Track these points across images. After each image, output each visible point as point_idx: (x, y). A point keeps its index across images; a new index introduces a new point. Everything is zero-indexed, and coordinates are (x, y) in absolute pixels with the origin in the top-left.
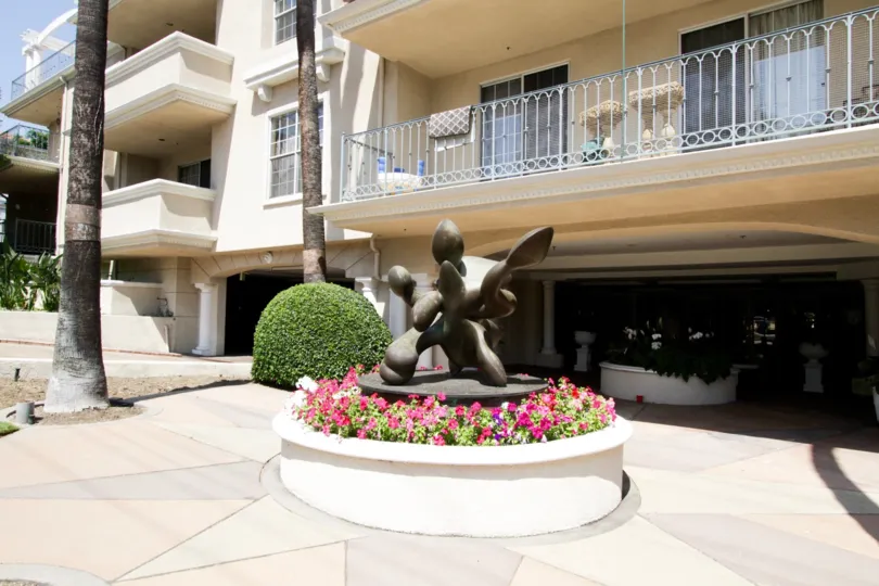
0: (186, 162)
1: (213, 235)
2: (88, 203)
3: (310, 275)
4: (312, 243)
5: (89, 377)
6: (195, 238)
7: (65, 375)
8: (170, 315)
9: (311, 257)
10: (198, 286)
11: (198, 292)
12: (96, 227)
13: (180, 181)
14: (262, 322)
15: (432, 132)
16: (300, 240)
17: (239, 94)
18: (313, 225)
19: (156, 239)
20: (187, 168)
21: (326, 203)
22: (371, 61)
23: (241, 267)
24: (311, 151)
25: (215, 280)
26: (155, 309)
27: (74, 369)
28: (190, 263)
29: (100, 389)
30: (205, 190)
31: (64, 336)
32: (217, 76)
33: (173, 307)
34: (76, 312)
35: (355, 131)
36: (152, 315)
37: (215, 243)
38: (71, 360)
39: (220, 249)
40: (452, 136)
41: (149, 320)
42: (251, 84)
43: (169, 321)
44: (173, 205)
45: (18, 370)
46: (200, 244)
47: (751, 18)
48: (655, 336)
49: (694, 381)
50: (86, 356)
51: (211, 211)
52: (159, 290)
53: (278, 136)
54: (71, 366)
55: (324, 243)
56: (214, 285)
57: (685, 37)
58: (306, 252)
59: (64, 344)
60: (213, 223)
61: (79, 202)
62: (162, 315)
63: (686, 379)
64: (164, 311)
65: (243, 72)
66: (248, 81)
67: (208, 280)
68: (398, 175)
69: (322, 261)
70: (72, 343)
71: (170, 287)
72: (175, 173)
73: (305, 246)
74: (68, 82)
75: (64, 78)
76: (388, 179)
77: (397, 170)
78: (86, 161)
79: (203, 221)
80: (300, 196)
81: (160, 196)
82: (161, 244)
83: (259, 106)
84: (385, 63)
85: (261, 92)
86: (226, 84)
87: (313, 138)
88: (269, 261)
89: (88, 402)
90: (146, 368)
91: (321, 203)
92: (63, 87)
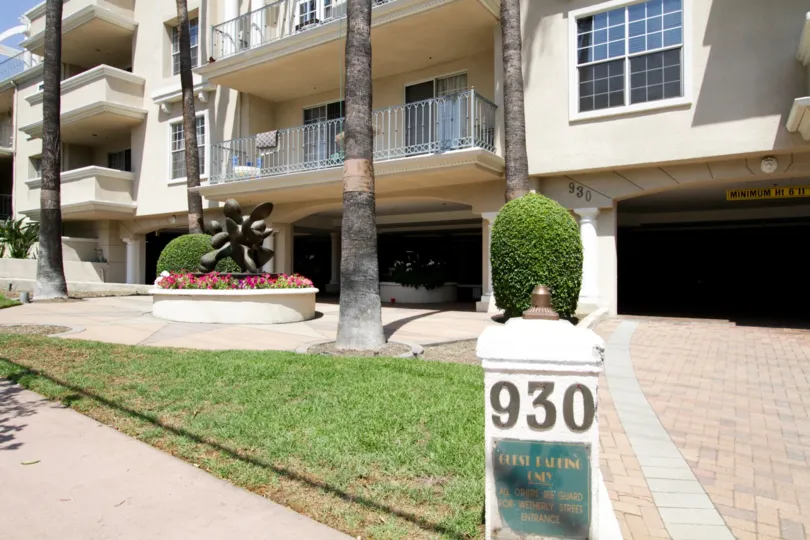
0: (114, 151)
1: (134, 204)
2: (53, 189)
3: (193, 229)
4: (194, 210)
5: (57, 282)
6: (119, 206)
7: (44, 280)
8: (105, 261)
9: (193, 218)
10: (125, 240)
11: (125, 244)
12: (58, 201)
13: (110, 167)
14: (161, 257)
15: (257, 144)
16: (187, 209)
17: (149, 106)
18: (195, 199)
19: (92, 207)
20: (115, 155)
21: (203, 184)
22: (233, 94)
23: (155, 226)
24: (192, 152)
25: (137, 236)
26: (94, 257)
27: (48, 276)
28: (119, 223)
29: (63, 289)
30: (127, 173)
31: (43, 260)
32: (133, 93)
33: (106, 254)
34: (49, 248)
35: (225, 139)
36: (92, 261)
37: (135, 210)
38: (47, 273)
39: (139, 213)
40: (268, 148)
41: (89, 265)
42: (157, 101)
43: (105, 264)
44: (105, 184)
45: (11, 285)
46: (127, 211)
47: (437, 80)
48: (408, 264)
49: (422, 289)
50: (55, 271)
51: (132, 188)
52: (96, 244)
53: (177, 137)
54: (47, 276)
55: (202, 210)
56: (136, 239)
57: (408, 89)
58: (190, 216)
59: (43, 264)
60: (134, 196)
61: (48, 188)
62: (98, 261)
63: (416, 287)
64: (100, 258)
65: (151, 92)
66: (155, 99)
67: (132, 236)
68: (249, 168)
69: (201, 221)
70: (47, 263)
71: (104, 242)
72: (106, 161)
73: (190, 212)
74: (17, 85)
75: (14, 82)
76: (241, 170)
77: (249, 164)
78: (52, 166)
79: (127, 195)
80: (185, 179)
81: (94, 179)
82: (96, 210)
83: (163, 116)
84: (241, 96)
85: (163, 106)
86: (139, 99)
87: (192, 144)
88: (173, 221)
89: (58, 295)
90: (89, 285)
91: (199, 185)
92: (13, 88)
